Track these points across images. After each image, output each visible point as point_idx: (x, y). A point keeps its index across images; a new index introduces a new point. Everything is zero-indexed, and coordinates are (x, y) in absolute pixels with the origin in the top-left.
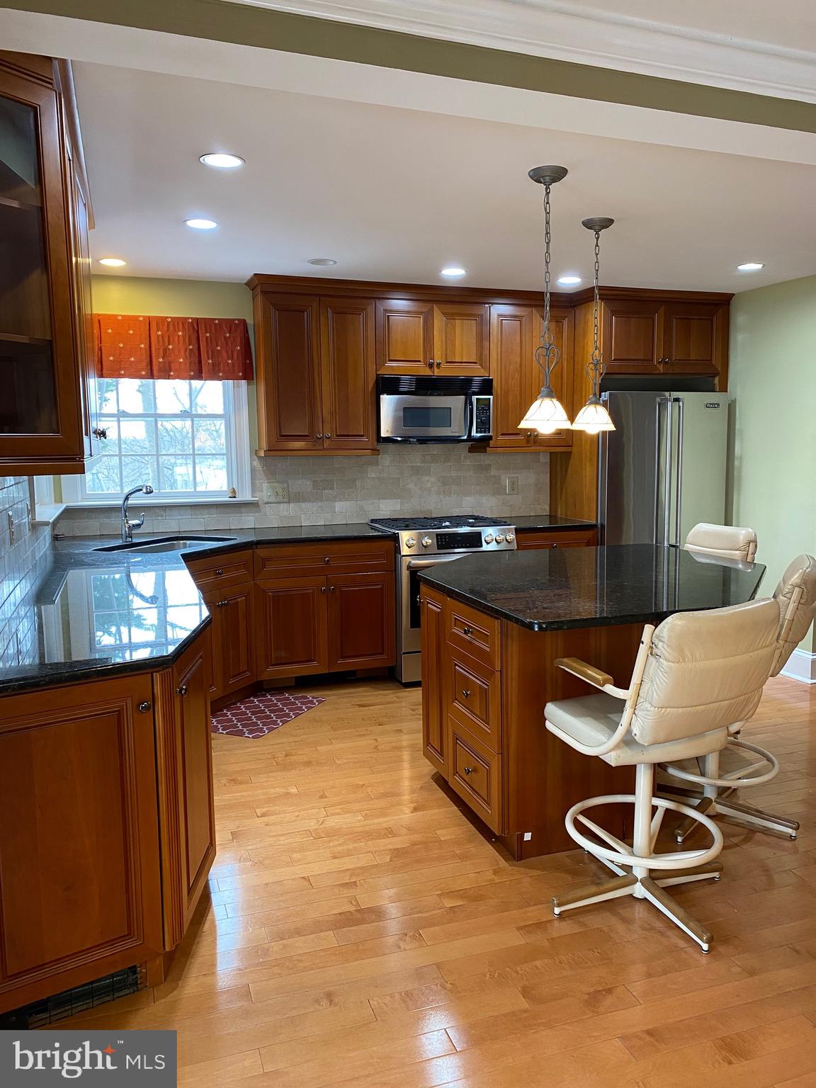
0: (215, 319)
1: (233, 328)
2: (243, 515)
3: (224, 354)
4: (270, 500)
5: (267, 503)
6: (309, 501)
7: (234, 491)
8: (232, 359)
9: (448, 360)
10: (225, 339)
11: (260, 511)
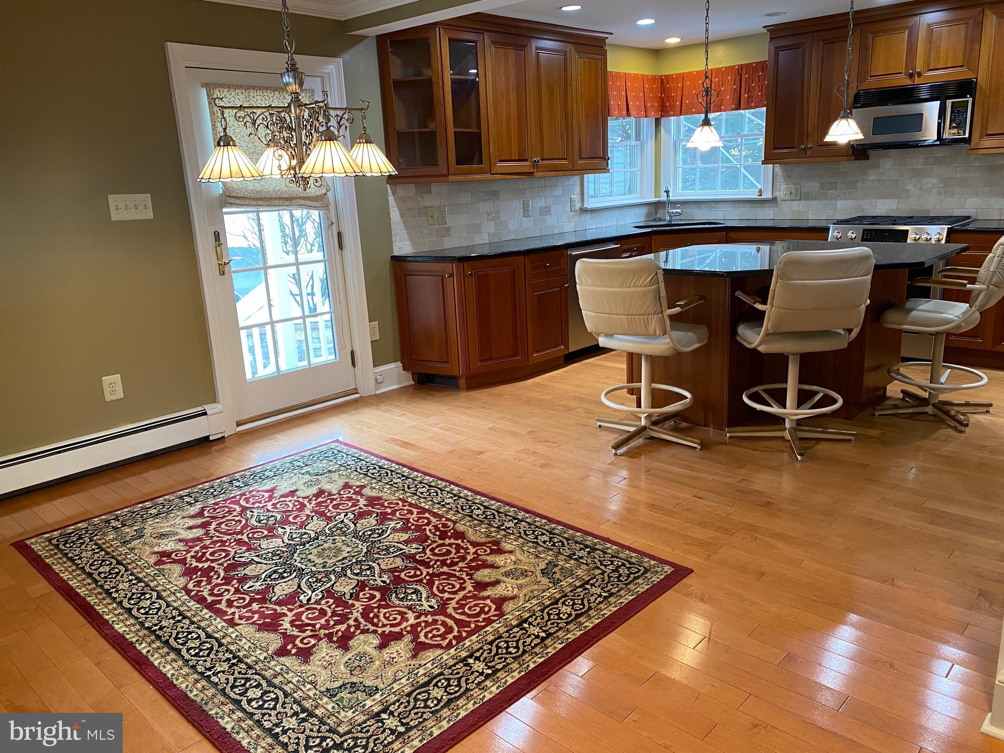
0: (753, 63)
1: (764, 67)
2: (766, 209)
3: (757, 89)
4: (786, 198)
5: (783, 200)
6: (816, 200)
7: (760, 191)
8: (761, 92)
9: (931, 68)
10: (759, 76)
11: (778, 207)
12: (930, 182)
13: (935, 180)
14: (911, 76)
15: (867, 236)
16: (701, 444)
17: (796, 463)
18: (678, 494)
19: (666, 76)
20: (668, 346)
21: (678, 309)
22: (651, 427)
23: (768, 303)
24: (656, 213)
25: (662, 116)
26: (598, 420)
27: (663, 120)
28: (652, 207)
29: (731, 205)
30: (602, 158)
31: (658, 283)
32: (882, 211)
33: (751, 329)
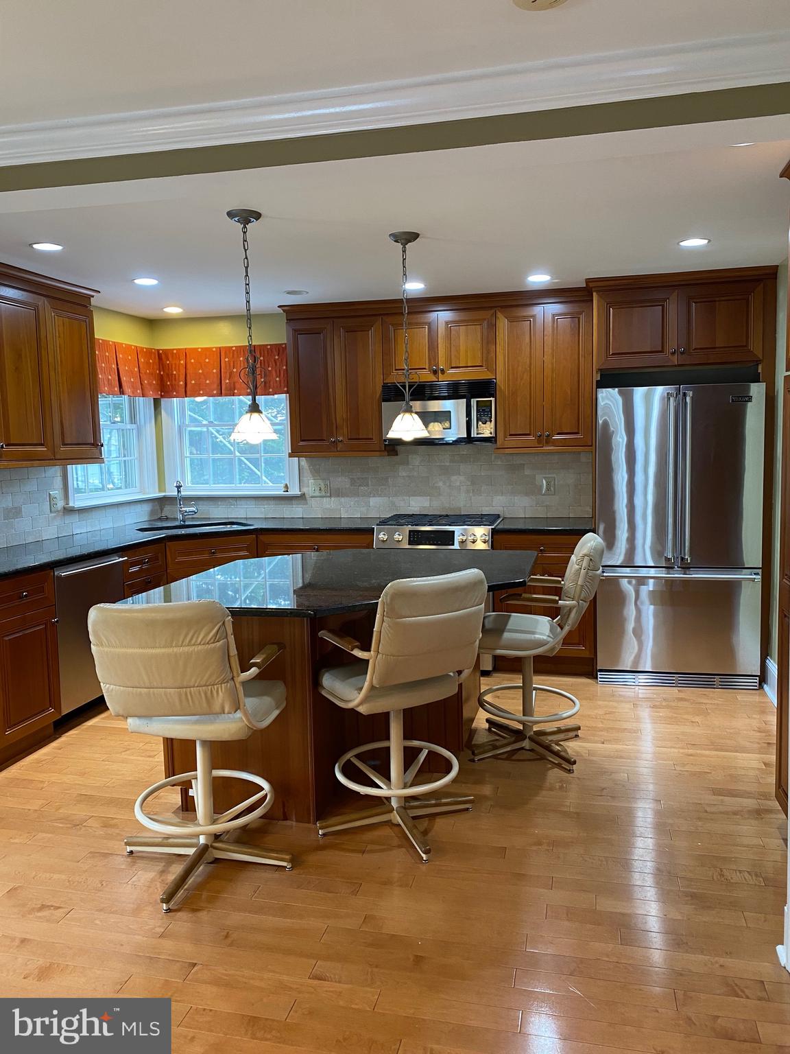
0: (267, 345)
1: (281, 350)
2: (294, 506)
3: (274, 374)
4: (314, 495)
5: (312, 497)
6: (348, 496)
7: (286, 486)
8: (280, 377)
9: (453, 366)
10: (275, 361)
11: (307, 504)
12: (457, 480)
13: (462, 478)
14: (435, 372)
15: (414, 538)
16: (291, 861)
17: (421, 866)
18: (285, 978)
19: (165, 351)
20: (240, 725)
21: (254, 670)
22: (216, 845)
23: (372, 649)
24: (162, 510)
25: (162, 396)
26: (127, 844)
27: (164, 401)
28: (156, 503)
29: (253, 502)
30: (93, 444)
31: (226, 637)
32: (416, 509)
33: (343, 681)
